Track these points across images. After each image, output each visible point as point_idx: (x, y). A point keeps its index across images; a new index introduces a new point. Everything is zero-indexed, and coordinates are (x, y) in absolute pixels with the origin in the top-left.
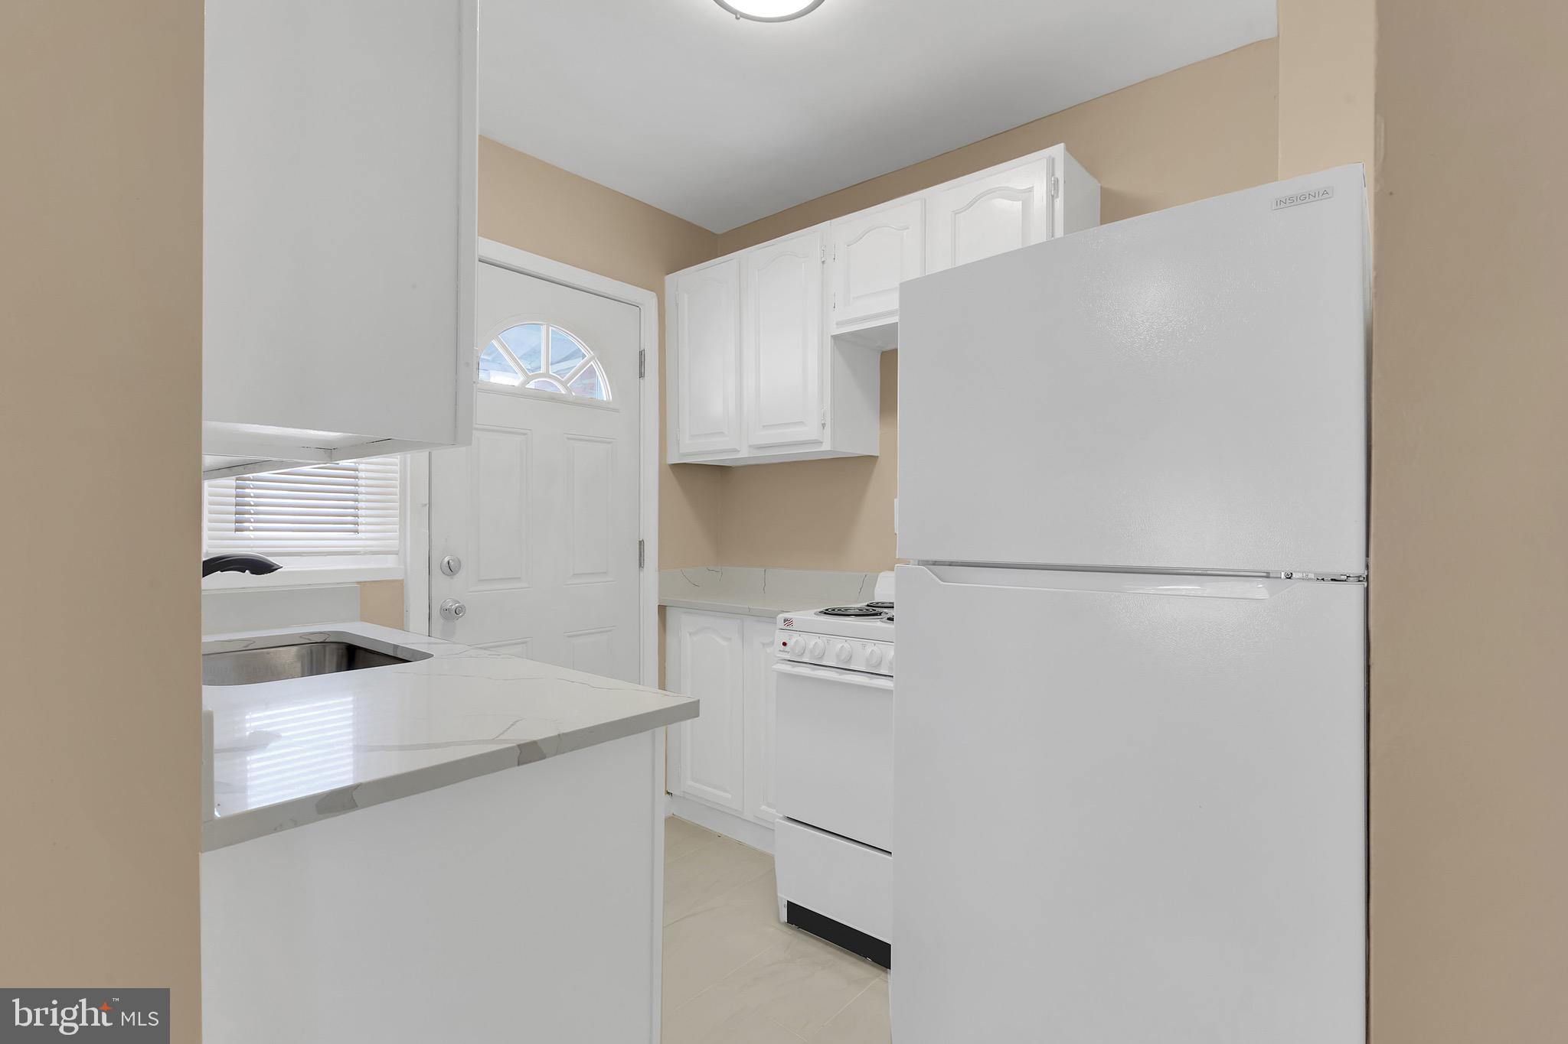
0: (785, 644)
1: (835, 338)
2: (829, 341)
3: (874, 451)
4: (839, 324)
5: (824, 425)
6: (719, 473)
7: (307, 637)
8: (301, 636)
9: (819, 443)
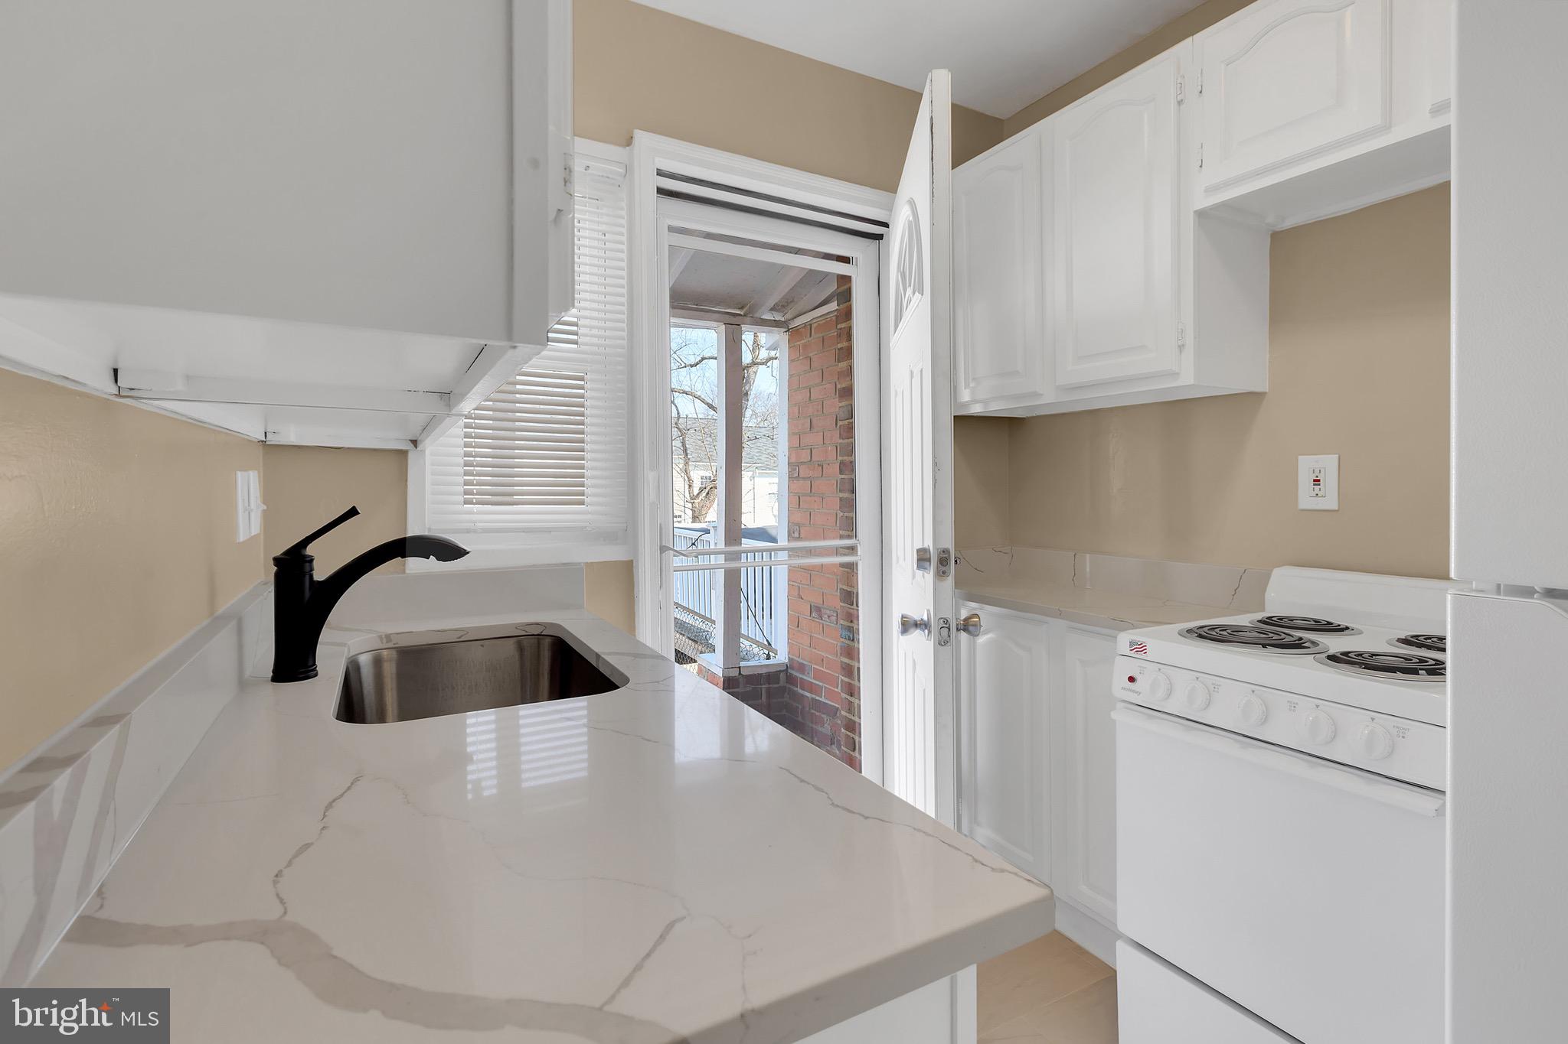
0: (1132, 679)
1: (1201, 214)
2: (1190, 221)
3: (1260, 385)
4: (1211, 190)
5: (1181, 348)
6: (1006, 427)
7: (521, 628)
8: (517, 626)
9: (1175, 375)
